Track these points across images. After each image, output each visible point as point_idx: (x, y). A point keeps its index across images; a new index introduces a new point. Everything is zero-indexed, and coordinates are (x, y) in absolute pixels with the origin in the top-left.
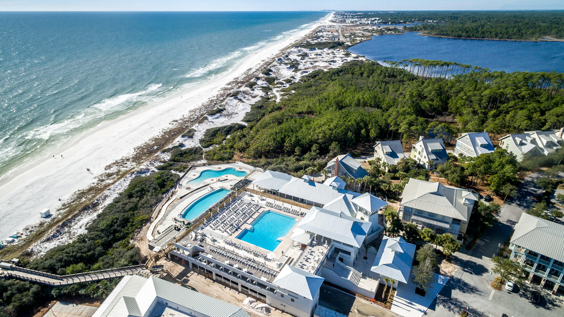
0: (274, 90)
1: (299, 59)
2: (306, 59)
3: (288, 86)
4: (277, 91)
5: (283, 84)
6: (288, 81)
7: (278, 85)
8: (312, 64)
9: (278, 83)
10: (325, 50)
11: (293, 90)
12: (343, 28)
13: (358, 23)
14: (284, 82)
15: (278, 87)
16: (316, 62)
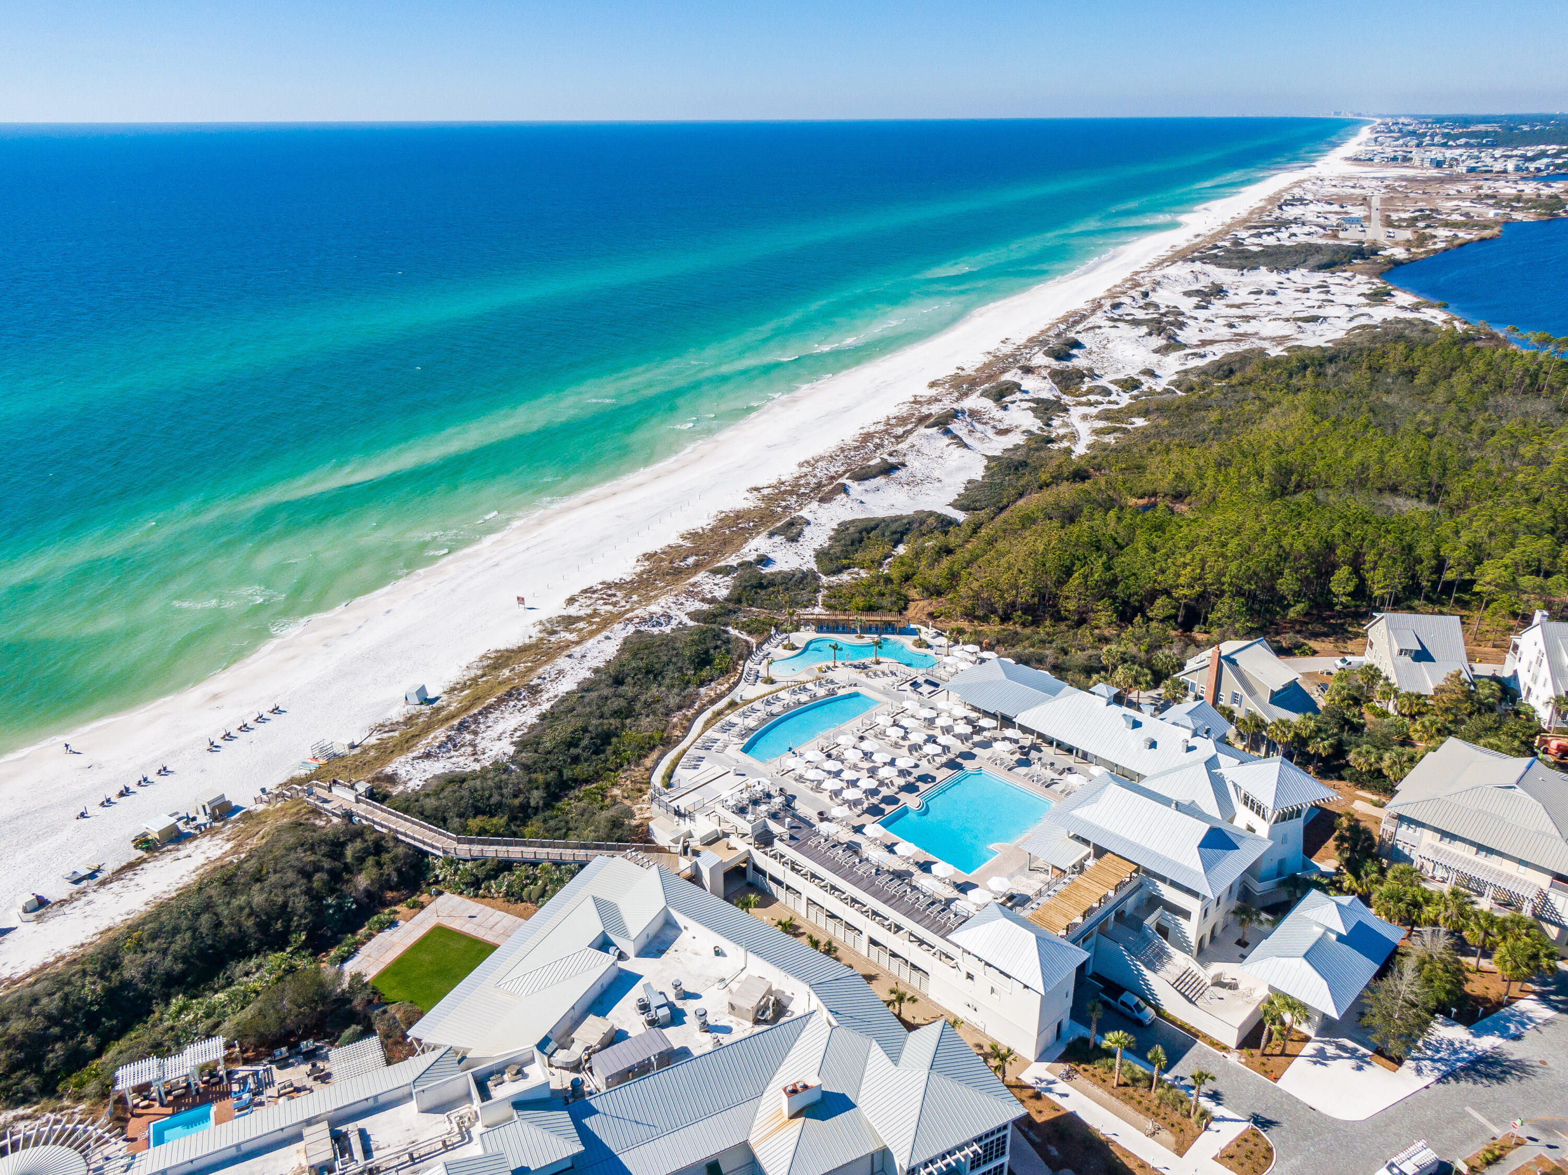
0: (1076, 413)
1: (1187, 305)
2: (1218, 306)
3: (1125, 400)
4: (1085, 417)
5: (1109, 393)
6: (1130, 384)
7: (1092, 398)
8: (1231, 326)
9: (1090, 391)
10: (1296, 275)
11: (1139, 415)
12: (1394, 189)
13: (1462, 169)
14: (1113, 388)
15: (1090, 404)
16: (1247, 319)
